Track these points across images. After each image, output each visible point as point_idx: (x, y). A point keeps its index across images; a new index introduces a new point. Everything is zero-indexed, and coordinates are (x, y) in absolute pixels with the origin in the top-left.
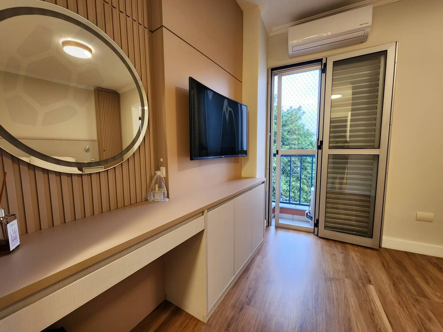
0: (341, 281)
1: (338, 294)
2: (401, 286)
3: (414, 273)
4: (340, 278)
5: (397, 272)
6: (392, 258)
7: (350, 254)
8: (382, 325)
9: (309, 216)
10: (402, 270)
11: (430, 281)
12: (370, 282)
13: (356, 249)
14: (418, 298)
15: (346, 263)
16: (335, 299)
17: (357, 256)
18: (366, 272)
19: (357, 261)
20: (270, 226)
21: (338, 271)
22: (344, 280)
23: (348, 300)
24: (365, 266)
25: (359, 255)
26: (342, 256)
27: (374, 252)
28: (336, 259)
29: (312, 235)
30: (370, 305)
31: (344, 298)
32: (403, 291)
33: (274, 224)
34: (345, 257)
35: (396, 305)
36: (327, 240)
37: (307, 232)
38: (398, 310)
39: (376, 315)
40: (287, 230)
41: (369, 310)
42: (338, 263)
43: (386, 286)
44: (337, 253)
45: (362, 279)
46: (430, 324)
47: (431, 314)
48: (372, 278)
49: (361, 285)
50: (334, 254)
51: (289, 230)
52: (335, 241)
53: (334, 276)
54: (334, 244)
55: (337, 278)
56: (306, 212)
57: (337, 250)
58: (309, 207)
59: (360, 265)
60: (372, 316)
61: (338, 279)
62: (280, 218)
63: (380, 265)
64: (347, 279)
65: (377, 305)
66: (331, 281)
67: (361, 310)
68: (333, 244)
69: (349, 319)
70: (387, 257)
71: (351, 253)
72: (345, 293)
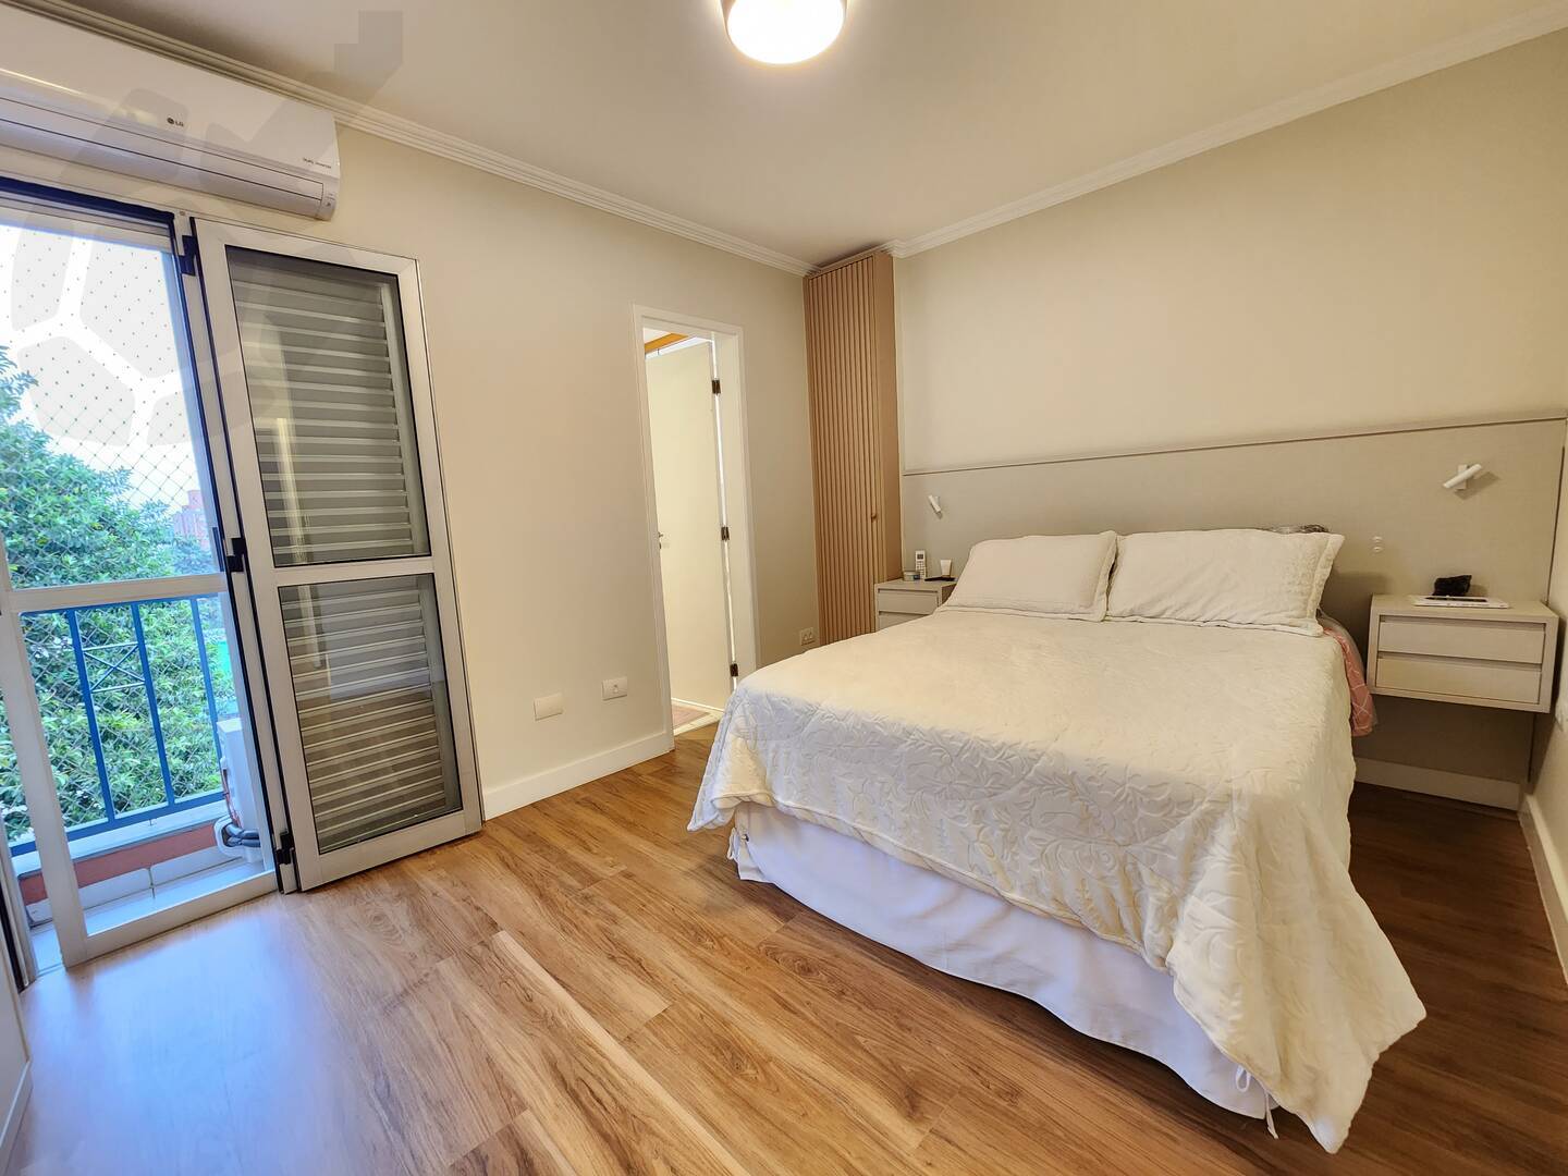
0: (429, 980)
1: (438, 1022)
2: (553, 889)
3: (561, 842)
4: (424, 972)
5: (535, 862)
6: (515, 834)
7: (421, 885)
8: (553, 1006)
9: (239, 836)
10: (541, 851)
11: (591, 843)
12: (494, 926)
13: (431, 861)
14: (586, 891)
15: (422, 920)
16: (434, 1041)
17: (441, 878)
18: (478, 909)
19: (447, 896)
20: (31, 982)
21: (410, 958)
22: (437, 971)
23: (467, 1017)
24: (469, 894)
25: (443, 873)
26: (405, 905)
27: (474, 843)
28: (391, 928)
29: (278, 899)
30: (516, 980)
31: (457, 1018)
32: (561, 898)
33: (58, 958)
34: (413, 903)
35: (560, 937)
36: (336, 887)
37: (250, 899)
38: (569, 947)
39: (537, 996)
40: (147, 946)
41: (518, 998)
42: (400, 932)
43: (529, 910)
44: (385, 908)
45: (475, 934)
46: (617, 927)
47: (613, 908)
48: (495, 915)
49: (479, 949)
50: (377, 918)
51: (159, 941)
52: (363, 874)
53: (407, 981)
54: (366, 885)
55: (416, 981)
56: (218, 827)
57: (382, 897)
58: (228, 803)
59: (458, 901)
60: (529, 1004)
61: (421, 982)
62: (85, 909)
63: (498, 868)
64: (442, 962)
65: (528, 970)
66: (402, 1003)
67: (505, 1011)
68: (363, 889)
69: (488, 1060)
70: (505, 836)
71: (423, 883)
72: (453, 1004)
